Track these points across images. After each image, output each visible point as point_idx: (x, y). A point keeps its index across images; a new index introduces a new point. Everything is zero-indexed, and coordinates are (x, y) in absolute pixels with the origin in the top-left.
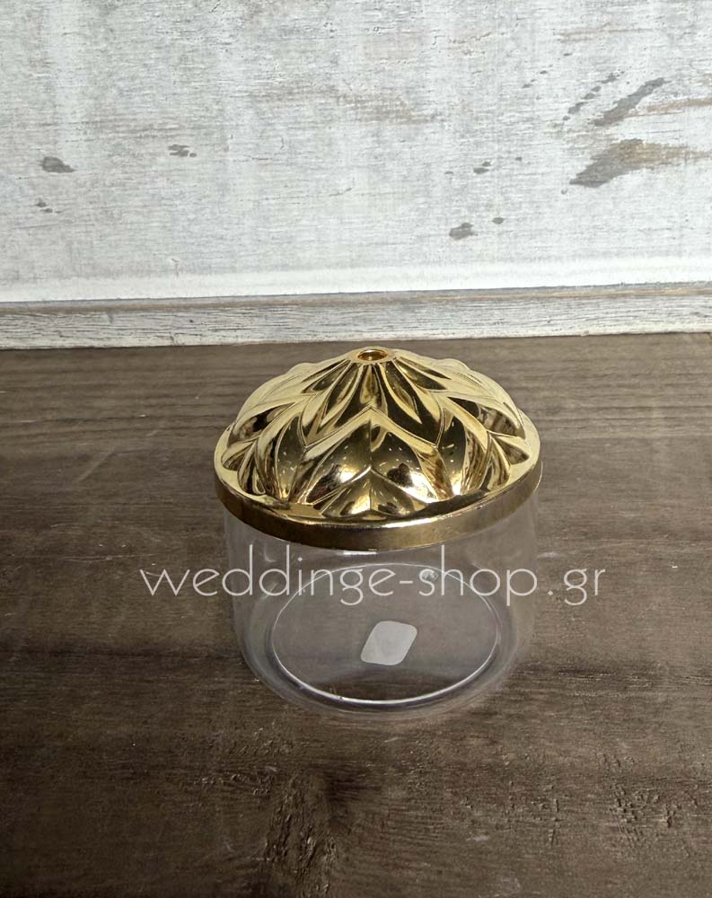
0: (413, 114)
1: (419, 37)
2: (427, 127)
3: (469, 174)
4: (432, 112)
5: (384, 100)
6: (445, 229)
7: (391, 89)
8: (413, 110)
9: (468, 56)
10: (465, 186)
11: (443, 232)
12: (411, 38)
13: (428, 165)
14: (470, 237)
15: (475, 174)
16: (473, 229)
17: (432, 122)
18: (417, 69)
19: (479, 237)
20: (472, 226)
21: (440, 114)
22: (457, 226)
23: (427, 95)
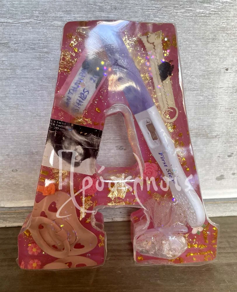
0: (209, 135)
1: (215, 107)
2: (213, 140)
3: (226, 157)
4: (215, 135)
5: (199, 130)
6: (214, 177)
7: (202, 126)
8: (209, 134)
9: (231, 114)
10: (224, 162)
11: (213, 178)
12: (212, 107)
13: (212, 154)
14: (223, 180)
15: (228, 157)
16: (224, 177)
17: (215, 138)
18: (212, 119)
19: (226, 180)
20: (224, 176)
21: (219, 136)
22: (219, 176)
23: (215, 128)
